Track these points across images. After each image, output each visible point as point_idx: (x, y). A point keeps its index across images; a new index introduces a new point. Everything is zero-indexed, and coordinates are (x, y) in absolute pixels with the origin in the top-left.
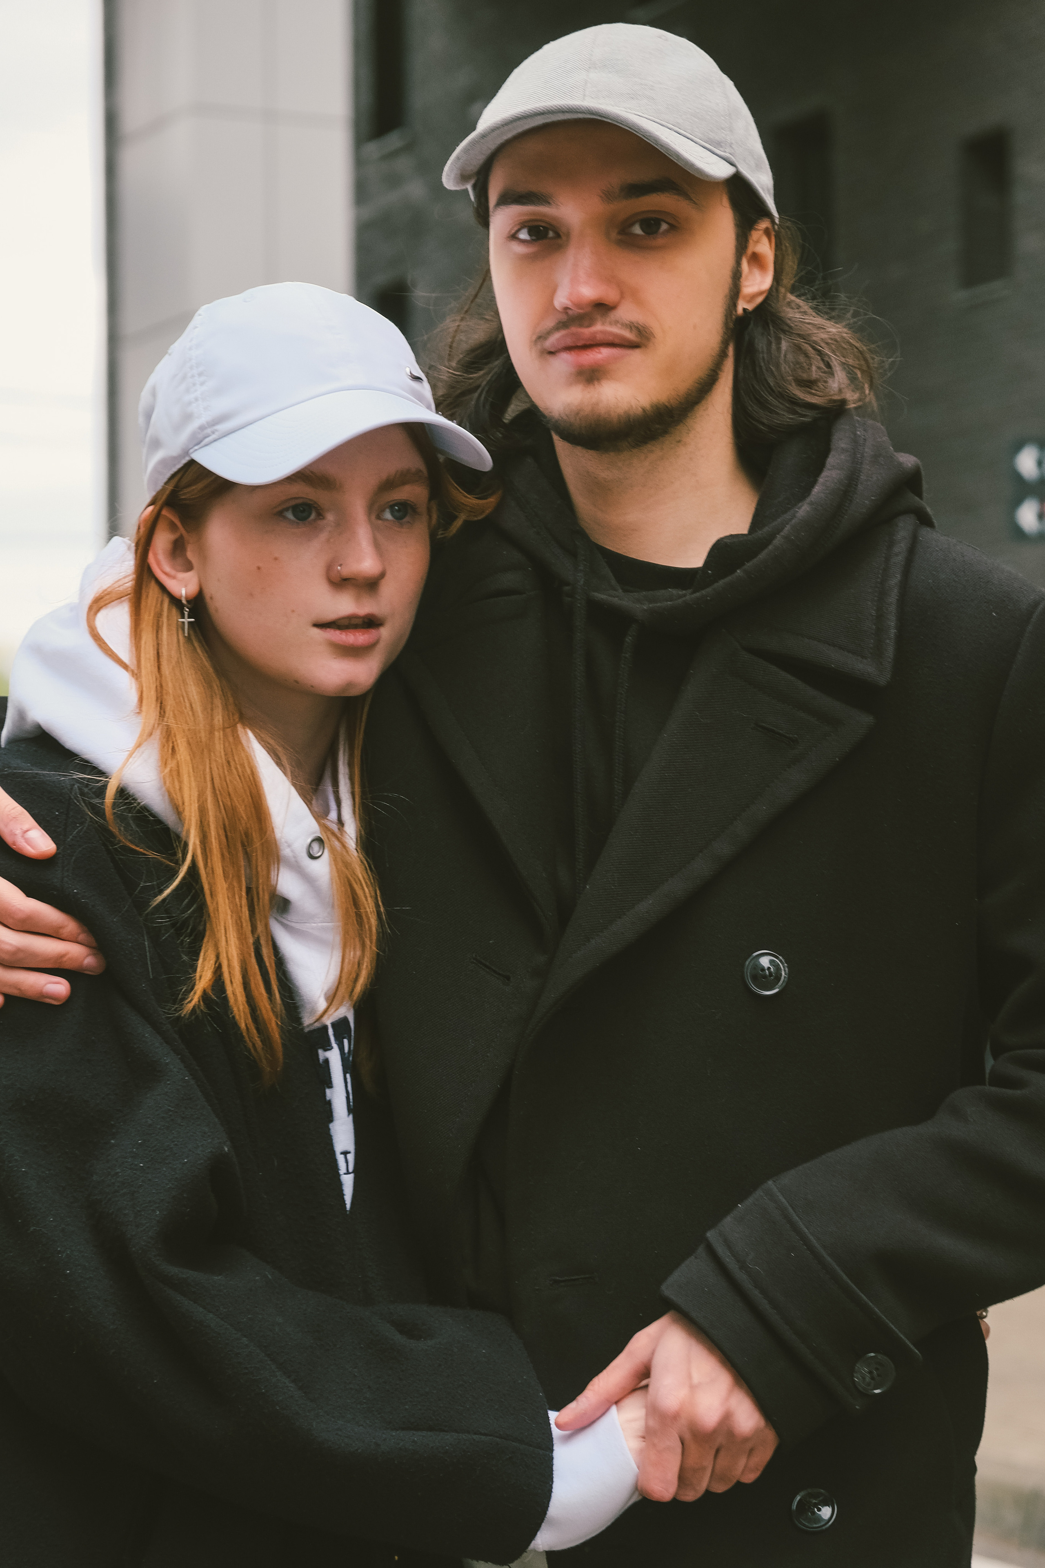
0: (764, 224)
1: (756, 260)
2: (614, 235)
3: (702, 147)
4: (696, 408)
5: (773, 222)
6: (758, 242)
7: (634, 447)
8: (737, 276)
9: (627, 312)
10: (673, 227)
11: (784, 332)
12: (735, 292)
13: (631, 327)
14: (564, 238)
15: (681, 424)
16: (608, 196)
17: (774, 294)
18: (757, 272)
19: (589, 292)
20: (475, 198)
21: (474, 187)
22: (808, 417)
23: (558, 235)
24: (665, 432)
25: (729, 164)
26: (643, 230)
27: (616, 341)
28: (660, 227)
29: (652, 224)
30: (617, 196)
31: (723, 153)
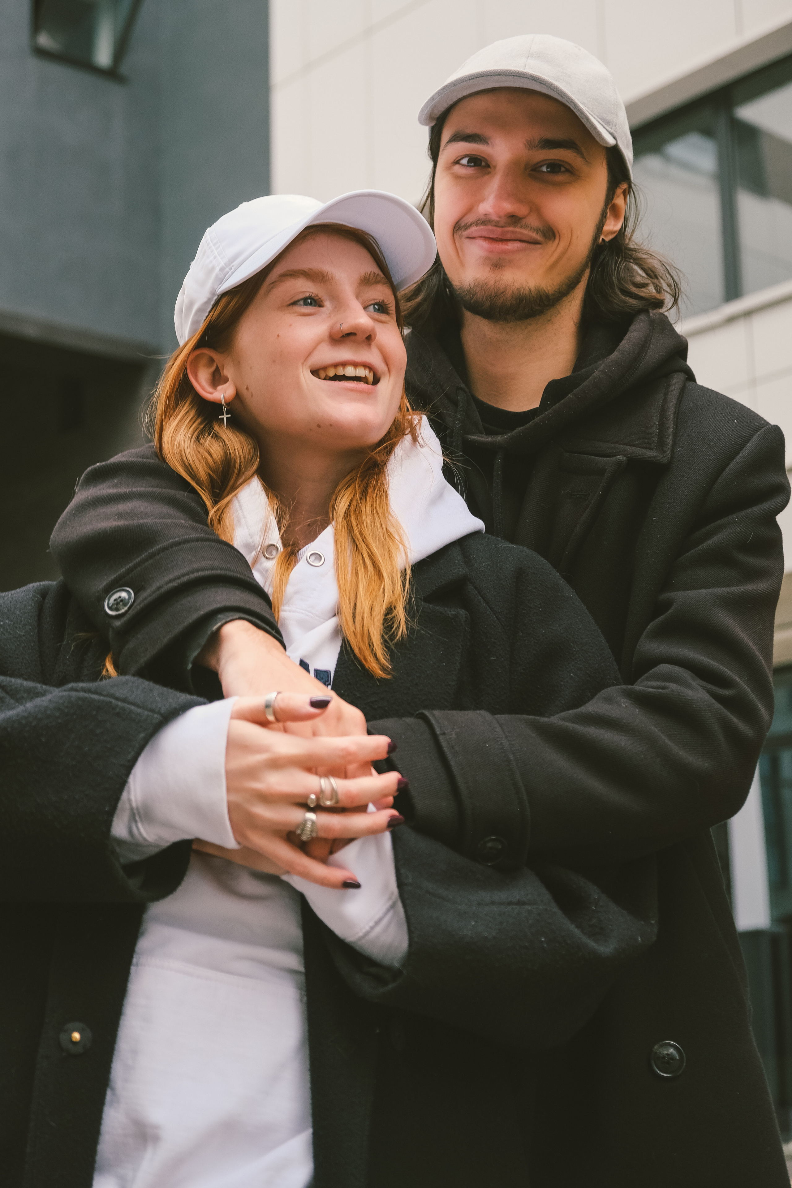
0: (625, 186)
1: (614, 209)
2: (526, 171)
3: (598, 121)
6: (618, 196)
8: (603, 218)
9: (533, 221)
10: (569, 172)
13: (535, 231)
14: (491, 169)
16: (529, 144)
18: (614, 218)
24: (542, 312)
25: (614, 136)
27: (524, 238)
28: (560, 169)
29: (555, 167)
30: (536, 146)
31: (610, 130)
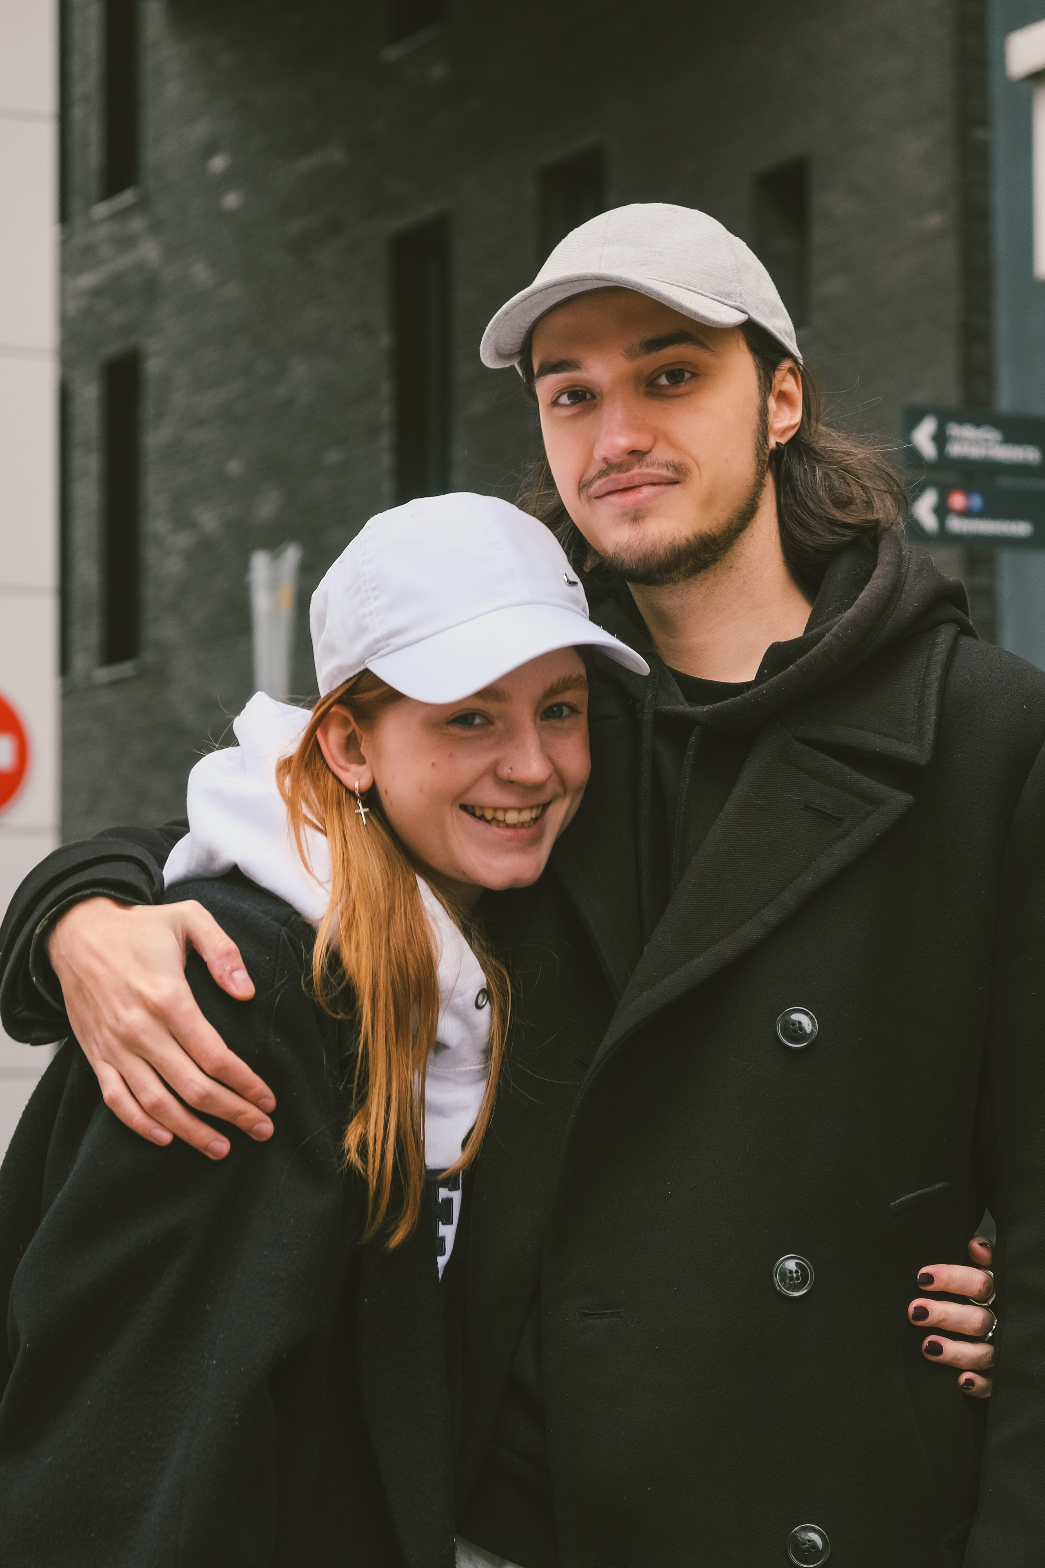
0: (786, 364)
1: (784, 397)
2: (642, 388)
3: (713, 299)
4: (741, 535)
5: (795, 360)
6: (783, 380)
7: (688, 577)
8: (764, 412)
9: (662, 453)
10: (694, 375)
11: (818, 461)
12: (764, 429)
13: (667, 466)
14: (598, 398)
15: (729, 552)
16: (630, 354)
17: (806, 427)
18: (786, 409)
19: (623, 441)
20: (523, 374)
21: (520, 363)
22: (848, 536)
23: (593, 396)
24: (715, 560)
25: (741, 313)
26: (669, 381)
27: (655, 480)
28: (683, 376)
29: (676, 375)
30: (638, 352)
31: (733, 304)
